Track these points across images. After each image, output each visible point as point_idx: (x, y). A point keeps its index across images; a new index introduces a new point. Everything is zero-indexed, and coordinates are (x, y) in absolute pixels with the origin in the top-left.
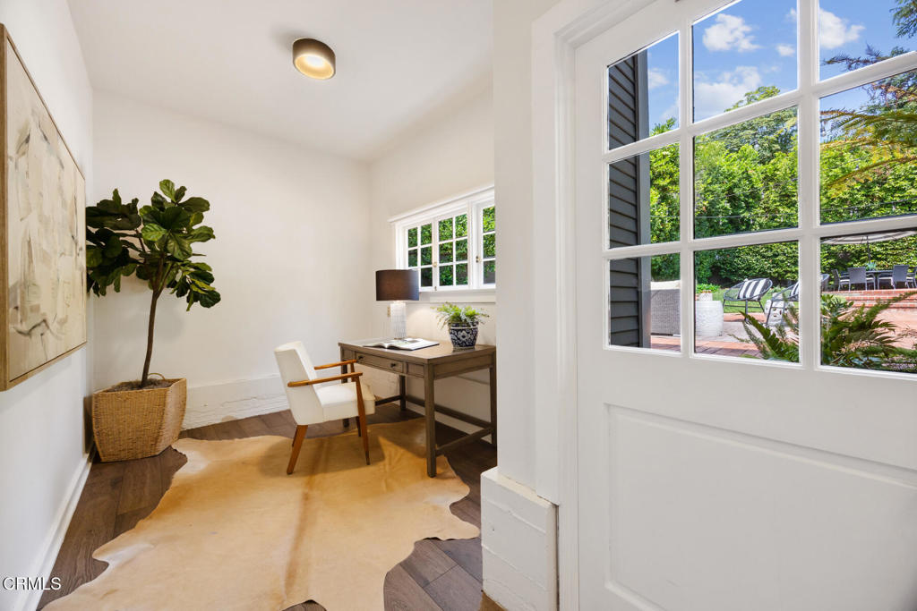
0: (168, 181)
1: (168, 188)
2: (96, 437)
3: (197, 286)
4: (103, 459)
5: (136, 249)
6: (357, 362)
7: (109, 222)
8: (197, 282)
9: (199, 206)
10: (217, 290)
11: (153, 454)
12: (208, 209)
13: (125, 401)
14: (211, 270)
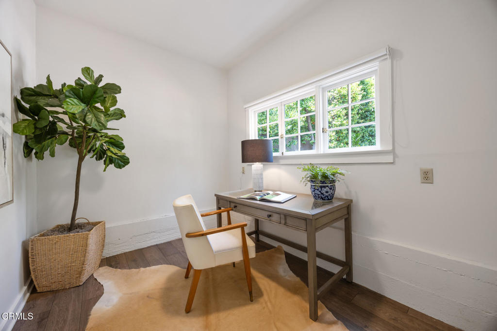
0: (89, 68)
1: (89, 74)
2: (32, 273)
3: (112, 152)
4: (39, 290)
5: (65, 123)
6: (232, 210)
7: (43, 101)
8: (112, 149)
9: (113, 89)
10: (126, 155)
11: (78, 284)
12: (120, 92)
13: (55, 243)
14: (122, 140)
